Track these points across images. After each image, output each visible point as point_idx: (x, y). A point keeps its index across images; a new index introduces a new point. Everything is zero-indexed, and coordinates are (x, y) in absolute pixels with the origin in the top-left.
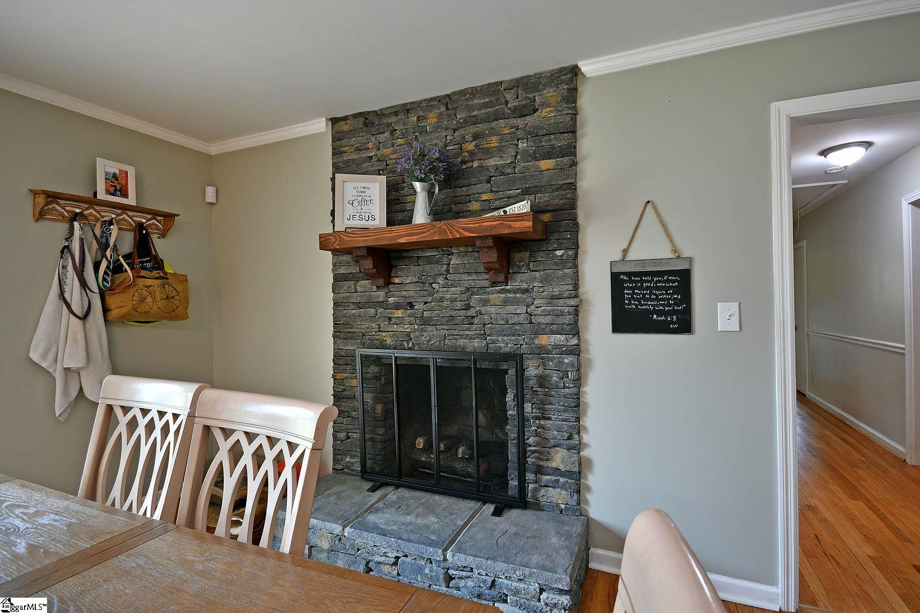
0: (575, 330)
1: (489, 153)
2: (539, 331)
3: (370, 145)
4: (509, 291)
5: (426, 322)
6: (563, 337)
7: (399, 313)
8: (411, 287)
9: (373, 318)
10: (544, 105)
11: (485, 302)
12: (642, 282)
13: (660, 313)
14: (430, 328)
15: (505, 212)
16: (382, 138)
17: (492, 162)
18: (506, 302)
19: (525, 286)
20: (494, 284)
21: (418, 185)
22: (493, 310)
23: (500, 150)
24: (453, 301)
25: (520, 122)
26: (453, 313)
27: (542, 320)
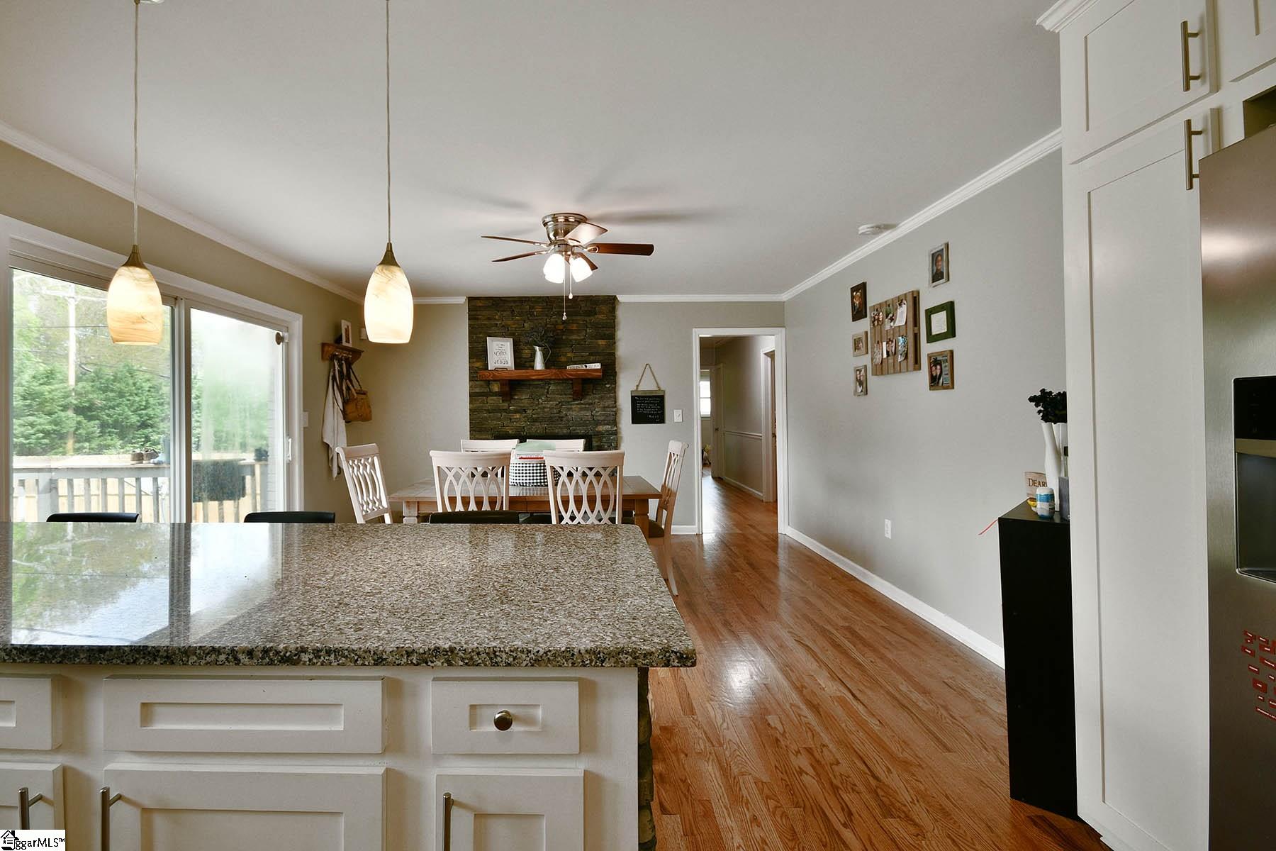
0: (615, 422)
1: (571, 332)
2: (598, 423)
3: (497, 317)
4: (582, 404)
5: (535, 420)
6: (610, 427)
7: (518, 416)
8: (526, 401)
9: (499, 419)
10: (601, 313)
11: (569, 409)
12: (644, 400)
13: (652, 415)
14: (537, 424)
15: (586, 367)
16: (505, 314)
17: (574, 337)
18: (581, 409)
19: (590, 401)
20: (574, 400)
21: (537, 348)
22: (574, 413)
23: (578, 332)
24: (551, 408)
25: (588, 319)
26: (552, 415)
27: (599, 418)
